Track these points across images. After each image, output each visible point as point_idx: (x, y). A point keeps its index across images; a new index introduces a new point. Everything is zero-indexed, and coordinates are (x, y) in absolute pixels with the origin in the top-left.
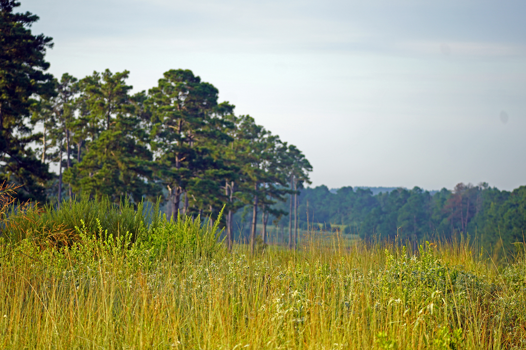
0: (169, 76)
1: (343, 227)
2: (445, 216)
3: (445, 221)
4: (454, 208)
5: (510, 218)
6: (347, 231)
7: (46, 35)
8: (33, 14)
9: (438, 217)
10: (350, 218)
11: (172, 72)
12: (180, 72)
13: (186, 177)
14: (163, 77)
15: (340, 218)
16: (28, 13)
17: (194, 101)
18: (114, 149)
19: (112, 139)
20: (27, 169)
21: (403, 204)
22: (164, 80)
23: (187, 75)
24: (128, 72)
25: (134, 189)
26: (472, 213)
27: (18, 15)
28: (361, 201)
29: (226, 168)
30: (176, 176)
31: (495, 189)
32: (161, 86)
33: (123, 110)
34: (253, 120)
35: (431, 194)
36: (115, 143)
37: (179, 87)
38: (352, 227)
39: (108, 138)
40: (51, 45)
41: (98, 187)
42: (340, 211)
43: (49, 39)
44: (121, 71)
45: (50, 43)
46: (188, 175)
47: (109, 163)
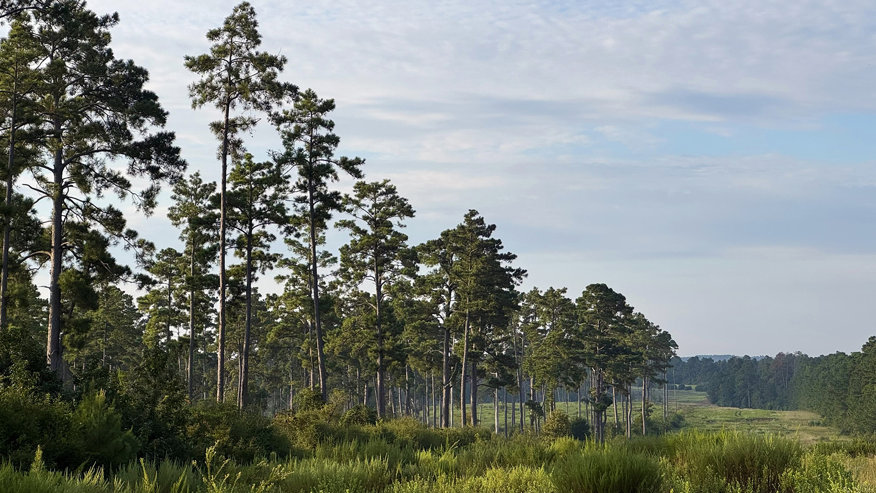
0: (590, 288)
1: (694, 387)
2: (770, 377)
3: (771, 380)
4: (777, 371)
5: (824, 378)
6: (697, 389)
7: (522, 268)
8: (513, 254)
9: (765, 378)
10: (698, 380)
11: (592, 285)
12: (598, 285)
13: (605, 361)
14: (585, 290)
15: (691, 380)
16: (509, 253)
17: (608, 306)
18: (558, 344)
19: (557, 337)
20: (500, 362)
21: (739, 369)
22: (586, 292)
23: (603, 288)
24: (567, 289)
25: (573, 373)
26: (791, 374)
27: (502, 254)
28: (706, 367)
29: (633, 354)
30: (597, 361)
31: (806, 355)
32: (585, 296)
33: (563, 316)
34: (643, 316)
35: (758, 360)
36: (559, 339)
37: (598, 297)
38: (701, 387)
39: (554, 337)
40: (526, 276)
41: (548, 372)
42: (691, 375)
43: (525, 271)
44: (561, 288)
45: (525, 274)
46: (607, 359)
47: (555, 354)
